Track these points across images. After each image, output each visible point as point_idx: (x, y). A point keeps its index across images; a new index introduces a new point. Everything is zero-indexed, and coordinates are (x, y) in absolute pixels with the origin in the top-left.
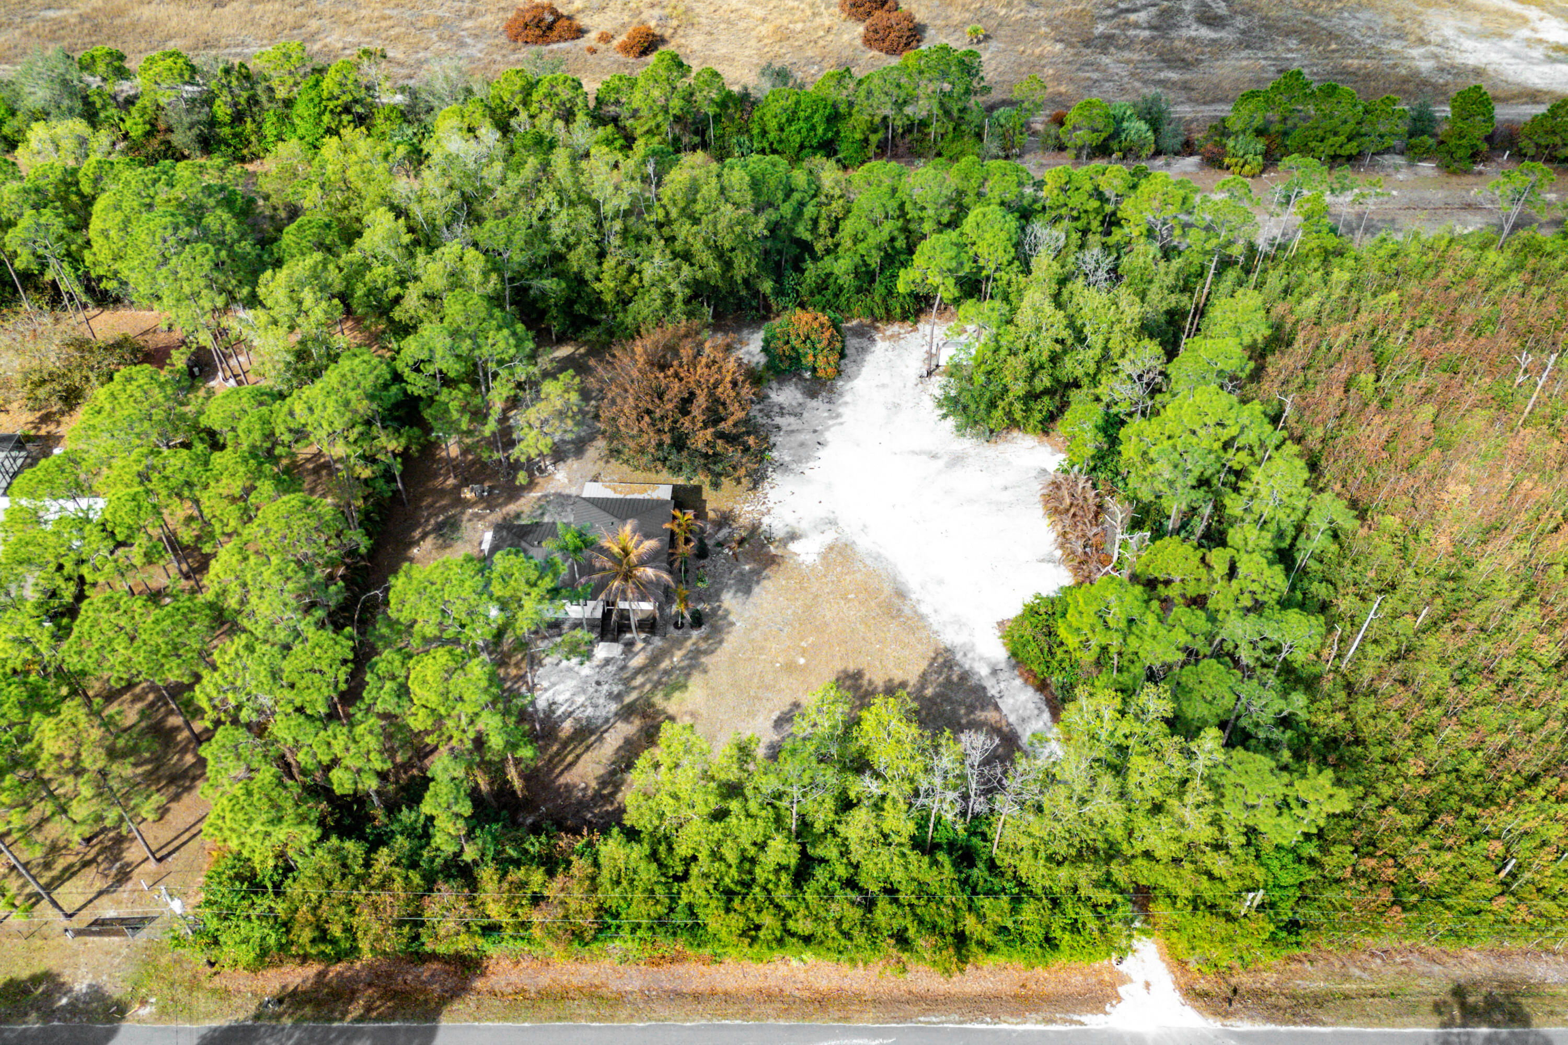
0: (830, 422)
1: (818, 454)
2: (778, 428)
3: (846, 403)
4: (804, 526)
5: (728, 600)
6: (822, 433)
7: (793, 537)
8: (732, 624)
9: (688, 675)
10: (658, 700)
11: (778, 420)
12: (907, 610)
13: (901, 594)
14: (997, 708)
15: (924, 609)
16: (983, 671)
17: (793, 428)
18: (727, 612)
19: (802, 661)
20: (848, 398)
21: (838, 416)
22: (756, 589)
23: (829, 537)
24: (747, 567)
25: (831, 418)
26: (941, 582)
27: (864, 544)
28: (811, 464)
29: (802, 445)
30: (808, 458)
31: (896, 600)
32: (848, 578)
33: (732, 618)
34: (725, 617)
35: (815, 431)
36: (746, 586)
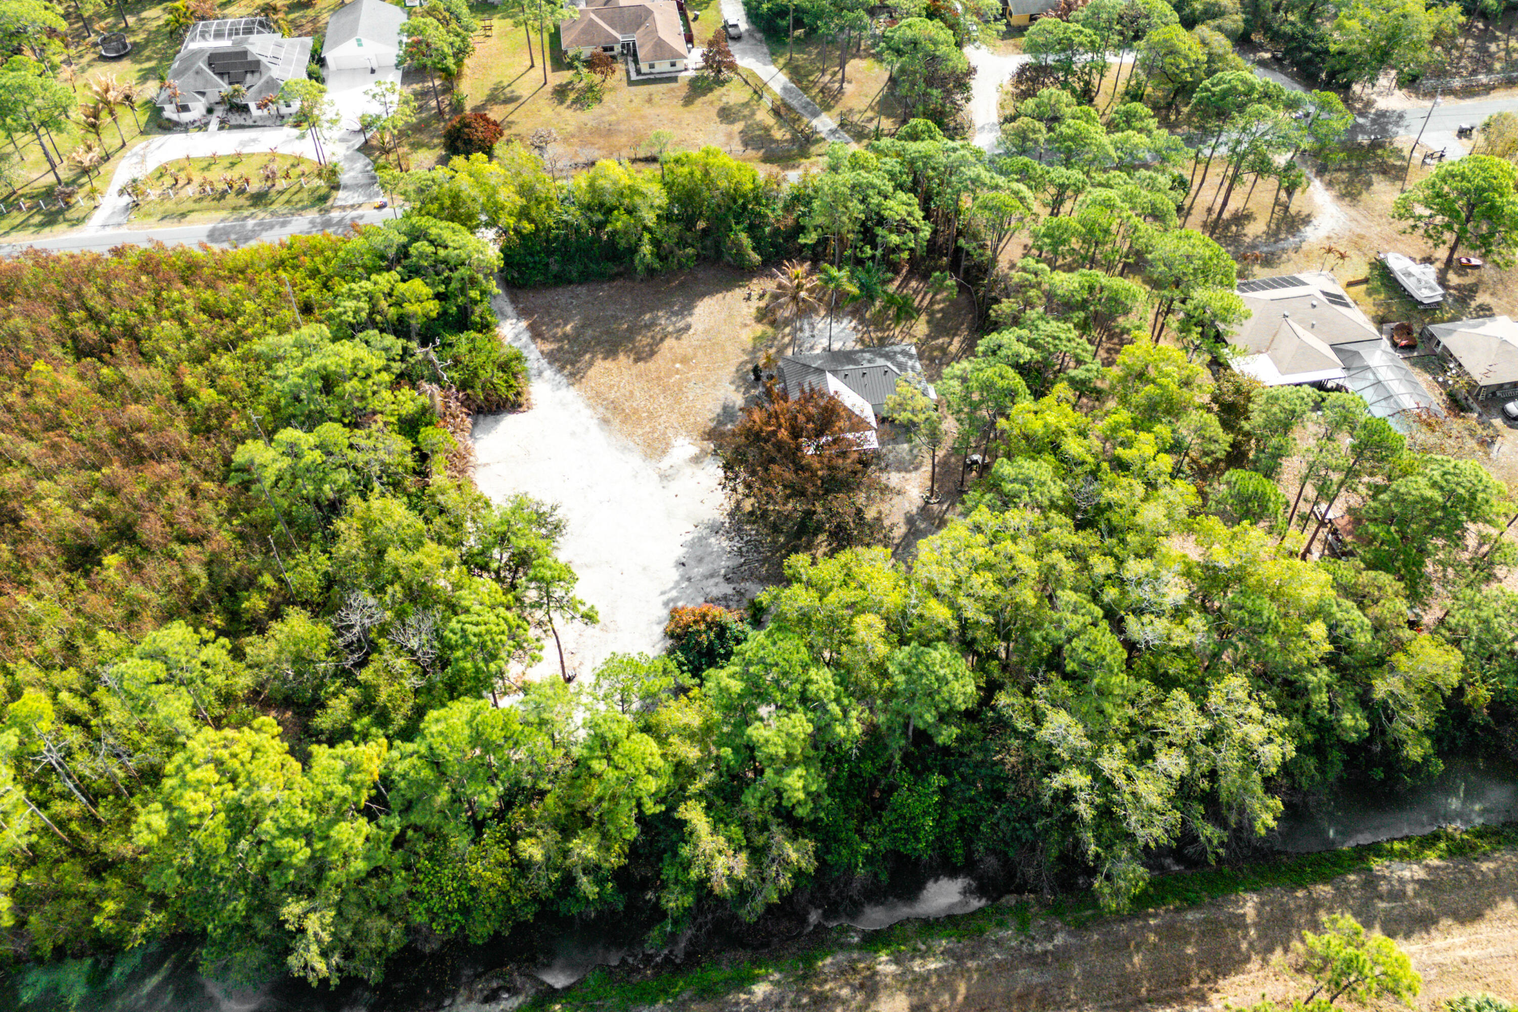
0: (674, 593)
1: (684, 550)
2: (728, 580)
3: (659, 623)
4: (689, 470)
5: (739, 400)
6: (682, 577)
7: (696, 460)
8: (732, 383)
9: (754, 347)
10: (770, 331)
11: (728, 589)
12: (601, 410)
13: (605, 421)
14: (542, 352)
15: (589, 412)
16: (548, 373)
17: (712, 581)
18: (737, 390)
19: (678, 365)
20: (659, 630)
21: (666, 604)
22: (719, 410)
23: (665, 463)
24: (729, 426)
25: (674, 600)
26: (573, 434)
27: (635, 460)
28: (689, 537)
29: (700, 560)
30: (692, 545)
31: (609, 415)
32: (647, 429)
33: (733, 387)
34: (738, 387)
35: (689, 579)
36: (727, 413)
